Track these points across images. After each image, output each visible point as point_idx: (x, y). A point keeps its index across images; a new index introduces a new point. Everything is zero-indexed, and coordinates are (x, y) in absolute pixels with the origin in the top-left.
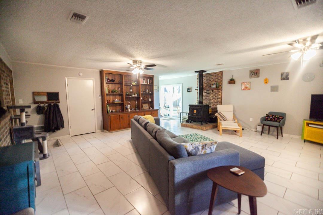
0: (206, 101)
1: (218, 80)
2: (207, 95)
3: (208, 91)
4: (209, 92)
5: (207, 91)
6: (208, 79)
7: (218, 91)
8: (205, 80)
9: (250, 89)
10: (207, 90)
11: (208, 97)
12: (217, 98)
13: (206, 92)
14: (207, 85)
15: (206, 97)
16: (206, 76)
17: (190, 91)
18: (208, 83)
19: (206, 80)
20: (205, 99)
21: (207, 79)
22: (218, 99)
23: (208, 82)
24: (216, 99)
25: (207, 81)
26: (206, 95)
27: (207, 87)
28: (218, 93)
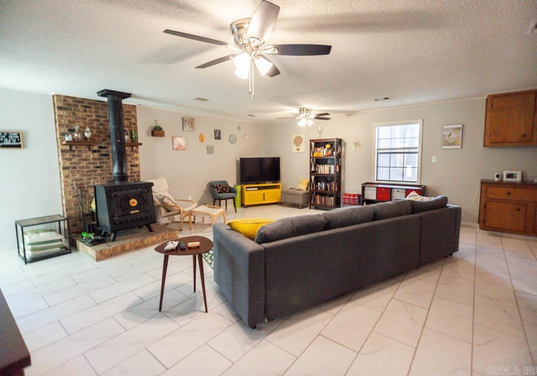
0: (99, 175)
1: (131, 123)
2: (102, 159)
3: (105, 148)
4: (107, 151)
5: (100, 147)
6: (102, 117)
7: (132, 149)
8: (90, 118)
9: (184, 150)
10: (100, 145)
11: (103, 163)
12: (132, 166)
13: (99, 151)
14: (97, 132)
15: (98, 165)
16: (93, 106)
17: (19, 146)
18: (101, 127)
19: (94, 117)
20: (95, 171)
21: (97, 116)
22: (133, 168)
23: (102, 125)
24: (130, 168)
25: (97, 120)
26: (99, 159)
27: (99, 136)
28: (133, 155)
